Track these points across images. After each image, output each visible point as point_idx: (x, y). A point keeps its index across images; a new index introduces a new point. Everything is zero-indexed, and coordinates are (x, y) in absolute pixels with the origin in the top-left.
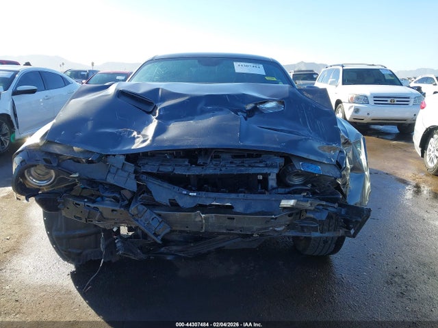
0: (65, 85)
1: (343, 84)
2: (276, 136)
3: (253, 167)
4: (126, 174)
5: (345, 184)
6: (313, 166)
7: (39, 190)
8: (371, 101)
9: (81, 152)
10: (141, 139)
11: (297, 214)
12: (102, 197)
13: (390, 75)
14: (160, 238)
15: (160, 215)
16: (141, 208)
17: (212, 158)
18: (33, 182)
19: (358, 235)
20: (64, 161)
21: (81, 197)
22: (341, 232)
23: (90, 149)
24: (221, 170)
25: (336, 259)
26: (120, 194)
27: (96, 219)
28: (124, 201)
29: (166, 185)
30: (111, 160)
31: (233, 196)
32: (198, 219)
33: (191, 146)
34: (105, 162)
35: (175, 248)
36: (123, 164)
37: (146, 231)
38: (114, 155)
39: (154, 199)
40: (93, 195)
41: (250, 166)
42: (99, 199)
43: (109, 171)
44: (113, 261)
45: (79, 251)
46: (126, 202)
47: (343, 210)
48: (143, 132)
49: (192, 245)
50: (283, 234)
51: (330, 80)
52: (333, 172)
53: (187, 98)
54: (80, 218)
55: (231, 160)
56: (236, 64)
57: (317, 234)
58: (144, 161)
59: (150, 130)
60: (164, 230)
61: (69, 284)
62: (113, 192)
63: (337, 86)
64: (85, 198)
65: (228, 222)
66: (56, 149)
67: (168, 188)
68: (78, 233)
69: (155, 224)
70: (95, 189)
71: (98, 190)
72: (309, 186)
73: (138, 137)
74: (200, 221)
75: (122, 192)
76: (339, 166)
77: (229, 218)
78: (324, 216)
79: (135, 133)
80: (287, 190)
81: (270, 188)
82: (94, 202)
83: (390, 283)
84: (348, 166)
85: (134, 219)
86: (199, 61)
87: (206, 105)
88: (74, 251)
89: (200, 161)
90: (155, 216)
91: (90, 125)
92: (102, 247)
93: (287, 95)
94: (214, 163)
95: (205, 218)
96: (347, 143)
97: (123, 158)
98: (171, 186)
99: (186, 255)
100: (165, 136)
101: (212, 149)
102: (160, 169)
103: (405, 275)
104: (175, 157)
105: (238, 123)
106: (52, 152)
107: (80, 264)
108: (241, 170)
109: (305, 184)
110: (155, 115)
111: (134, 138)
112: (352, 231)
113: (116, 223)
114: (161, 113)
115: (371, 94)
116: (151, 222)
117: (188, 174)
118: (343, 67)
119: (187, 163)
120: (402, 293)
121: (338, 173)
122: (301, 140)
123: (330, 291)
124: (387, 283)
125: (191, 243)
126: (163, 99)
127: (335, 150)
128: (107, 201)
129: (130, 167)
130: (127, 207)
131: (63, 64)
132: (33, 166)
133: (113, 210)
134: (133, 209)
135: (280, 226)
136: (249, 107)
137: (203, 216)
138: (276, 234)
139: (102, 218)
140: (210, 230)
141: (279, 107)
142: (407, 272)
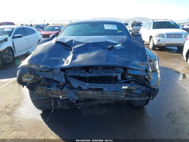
0: (34, 33)
1: (153, 29)
2: (120, 59)
3: (111, 73)
4: (61, 76)
5: (149, 78)
6: (136, 71)
7: (27, 82)
8: (165, 36)
9: (43, 68)
10: (67, 62)
11: (129, 91)
12: (52, 85)
13: (174, 24)
14: (75, 101)
15: (74, 92)
16: (67, 89)
17: (95, 69)
18: (25, 79)
19: (154, 99)
20: (36, 71)
21: (44, 85)
22: (147, 98)
23: (46, 66)
24: (98, 74)
25: (147, 107)
26: (59, 84)
27: (50, 94)
28: (60, 87)
29: (77, 80)
30: (55, 71)
31: (103, 85)
32: (90, 93)
33: (86, 65)
34: (52, 71)
35: (81, 104)
36: (60, 72)
37: (69, 98)
38: (56, 69)
39: (72, 86)
40: (48, 85)
41: (110, 72)
42: (51, 86)
43: (54, 75)
44: (57, 109)
45: (44, 105)
46: (62, 87)
47: (148, 89)
48: (67, 59)
49: (88, 102)
50: (124, 99)
51: (147, 27)
52: (144, 74)
53: (84, 44)
54: (44, 94)
55: (102, 70)
56: (105, 25)
57: (137, 99)
58: (68, 71)
59: (70, 58)
60: (76, 98)
61: (40, 118)
62: (56, 83)
63: (150, 30)
64: (45, 85)
65: (101, 95)
66: (33, 67)
67: (78, 82)
68: (42, 98)
69: (73, 96)
70: (49, 82)
71: (50, 82)
72: (135, 79)
73: (65, 61)
74: (90, 94)
75: (60, 83)
76: (147, 71)
77: (102, 93)
78: (140, 92)
79: (64, 60)
80: (125, 81)
81: (118, 80)
82: (49, 87)
83: (168, 117)
84: (150, 70)
85: (65, 94)
86: (89, 25)
87: (92, 47)
88: (41, 105)
89: (90, 71)
90: (73, 92)
91: (46, 56)
92: (52, 104)
93: (126, 41)
94: (96, 71)
95: (92, 93)
96: (150, 61)
97: (60, 70)
98: (79, 81)
99: (85, 107)
100: (76, 61)
101: (94, 66)
102: (74, 74)
103: (174, 114)
104: (80, 69)
105: (105, 54)
106: (32, 68)
107: (44, 110)
108: (106, 74)
109: (133, 78)
110: (72, 51)
111: (64, 62)
112: (152, 98)
113: (58, 95)
114: (74, 51)
115: (165, 33)
116: (71, 95)
117: (85, 76)
118: (153, 21)
119: (84, 72)
120: (173, 121)
121: (146, 74)
122: (131, 61)
123: (143, 121)
124: (167, 117)
125: (87, 101)
126: (75, 45)
127: (145, 64)
128: (54, 87)
129: (63, 73)
130: (62, 89)
131: (32, 21)
132: (24, 74)
133: (56, 90)
134: (64, 90)
135: (122, 96)
136: (110, 47)
137: (92, 92)
138: (121, 99)
139: (52, 93)
140: (95, 97)
141: (122, 46)
142: (176, 113)
